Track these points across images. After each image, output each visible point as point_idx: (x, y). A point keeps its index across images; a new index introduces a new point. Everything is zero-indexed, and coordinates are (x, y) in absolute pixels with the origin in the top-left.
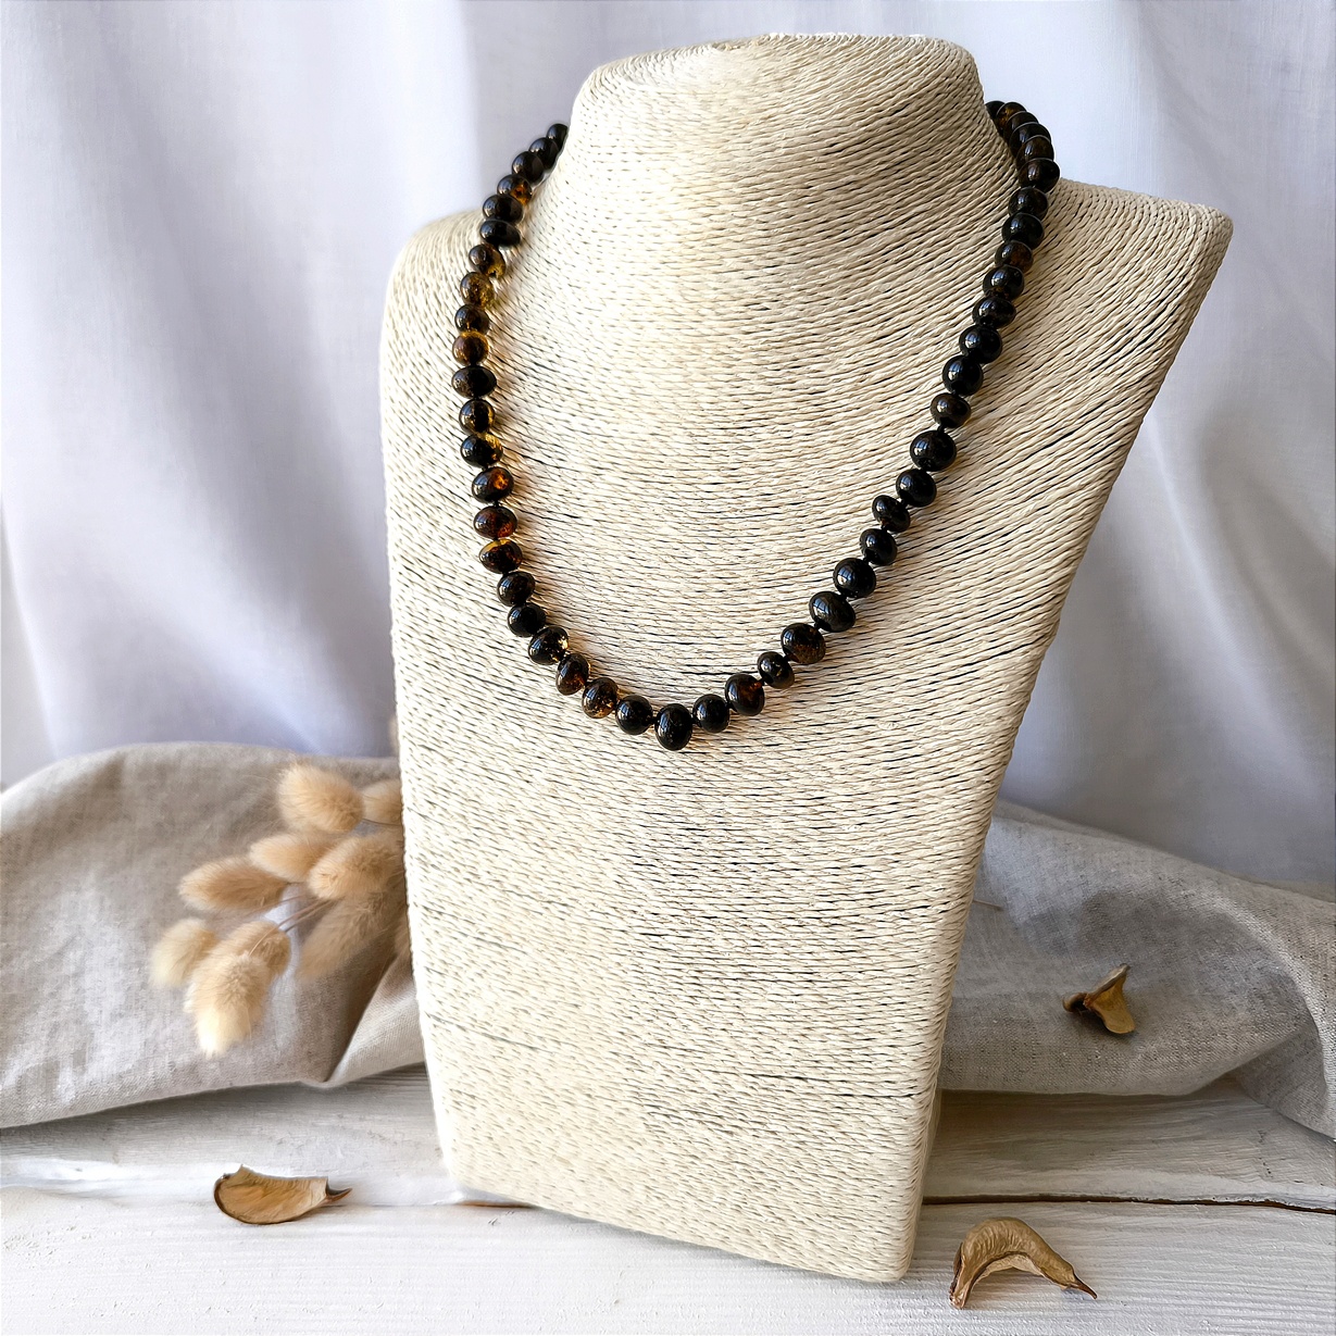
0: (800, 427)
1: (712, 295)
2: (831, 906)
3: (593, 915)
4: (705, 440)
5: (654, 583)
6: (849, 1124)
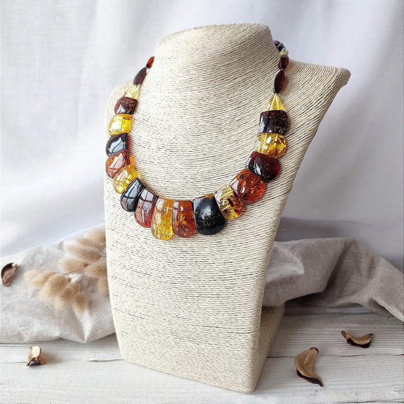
0: (214, 135)
1: (190, 97)
2: (223, 274)
3: (157, 278)
4: (188, 139)
5: (174, 181)
6: (232, 342)
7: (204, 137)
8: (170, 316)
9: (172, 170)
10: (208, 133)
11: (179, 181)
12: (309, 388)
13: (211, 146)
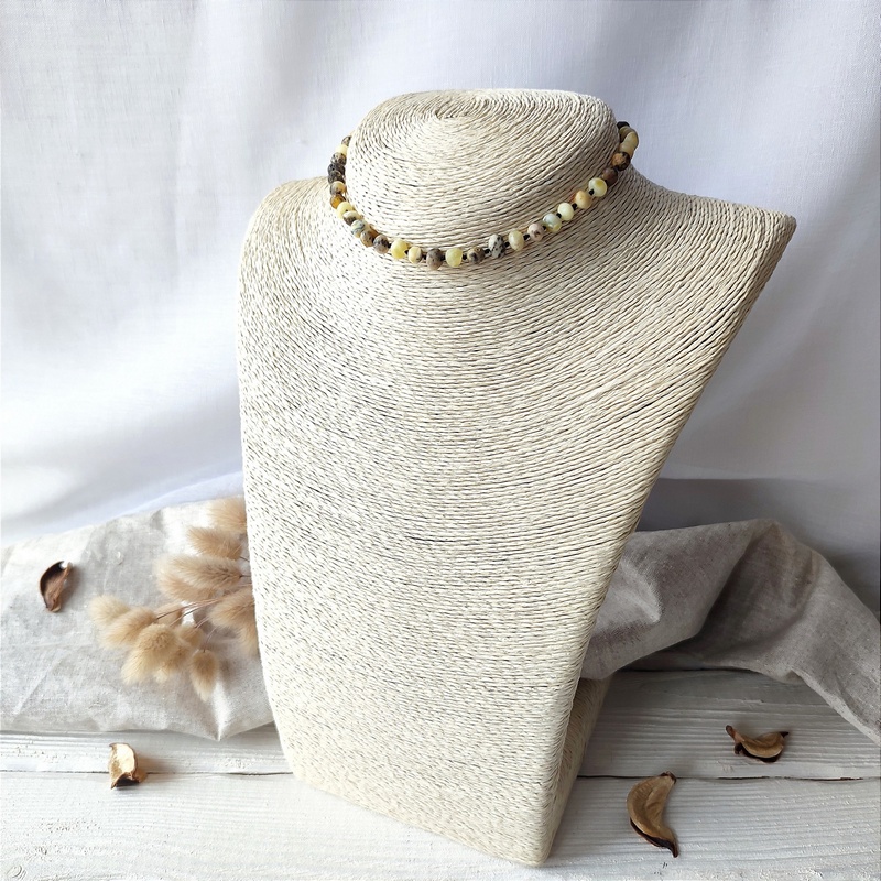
0: (478, 390)
1: (425, 302)
2: (491, 680)
3: (357, 666)
4: (421, 394)
5: (390, 481)
7: (455, 393)
8: (384, 735)
9: (385, 457)
10: (464, 385)
11: (401, 484)
12: (652, 857)
13: (470, 415)
